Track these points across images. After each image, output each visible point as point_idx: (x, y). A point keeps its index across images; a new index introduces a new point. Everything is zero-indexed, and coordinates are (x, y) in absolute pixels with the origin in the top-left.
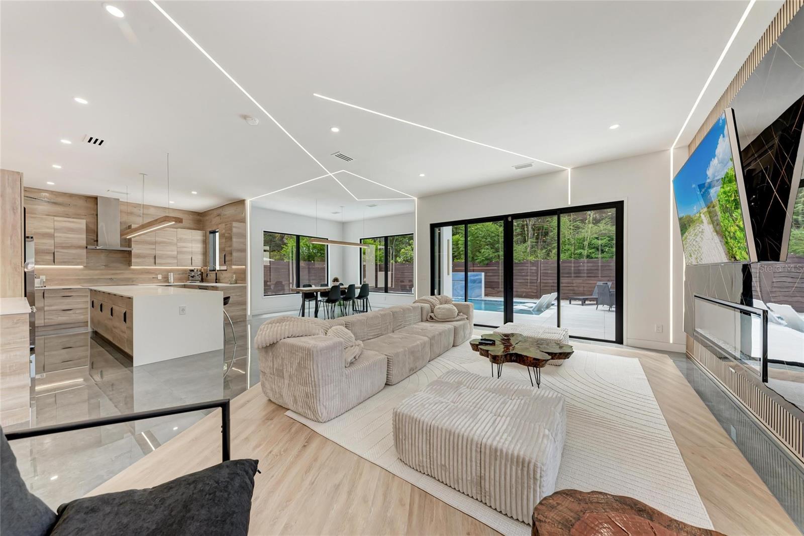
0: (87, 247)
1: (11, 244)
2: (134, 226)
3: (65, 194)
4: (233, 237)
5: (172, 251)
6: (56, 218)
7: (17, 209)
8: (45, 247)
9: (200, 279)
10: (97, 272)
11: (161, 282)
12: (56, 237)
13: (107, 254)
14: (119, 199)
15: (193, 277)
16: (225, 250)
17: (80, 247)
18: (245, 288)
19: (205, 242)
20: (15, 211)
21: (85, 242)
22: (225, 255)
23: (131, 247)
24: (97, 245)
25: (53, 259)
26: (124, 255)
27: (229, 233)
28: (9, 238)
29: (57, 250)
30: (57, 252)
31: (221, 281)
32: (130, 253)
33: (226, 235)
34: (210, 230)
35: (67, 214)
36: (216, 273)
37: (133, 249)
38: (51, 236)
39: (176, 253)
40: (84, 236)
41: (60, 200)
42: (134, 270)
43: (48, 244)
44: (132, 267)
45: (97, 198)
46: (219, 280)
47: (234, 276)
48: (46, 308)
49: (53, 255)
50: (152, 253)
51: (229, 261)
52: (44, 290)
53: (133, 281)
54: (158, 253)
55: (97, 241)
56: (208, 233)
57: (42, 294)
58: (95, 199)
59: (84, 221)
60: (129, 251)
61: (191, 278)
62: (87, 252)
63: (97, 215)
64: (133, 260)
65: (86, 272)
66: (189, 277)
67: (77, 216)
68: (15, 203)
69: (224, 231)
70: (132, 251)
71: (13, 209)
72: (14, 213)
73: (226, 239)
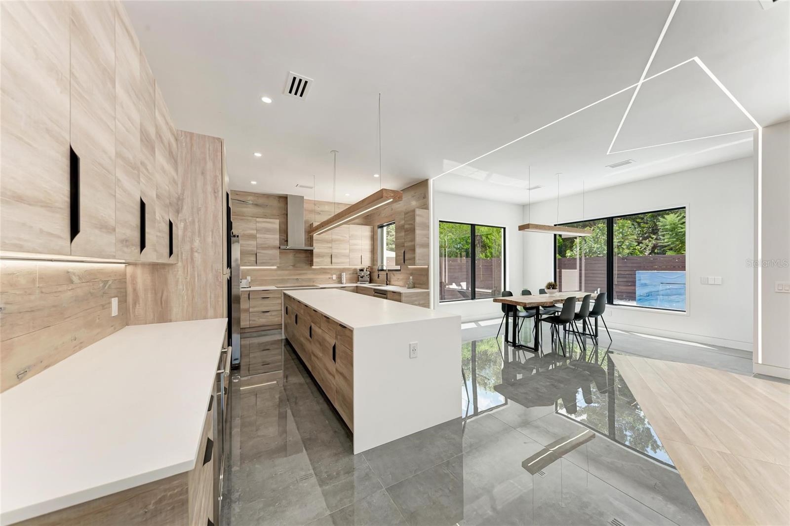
0: (280, 248)
1: (212, 242)
2: (315, 224)
3: (264, 195)
4: (417, 228)
5: (345, 249)
6: (258, 219)
7: (218, 192)
8: (250, 249)
9: (369, 279)
10: (286, 272)
11: (335, 283)
12: (258, 238)
13: (295, 253)
14: (303, 197)
15: (362, 277)
16: (404, 246)
17: (274, 248)
18: (428, 294)
19: (373, 238)
20: (216, 195)
21: (278, 242)
22: (404, 252)
23: (313, 246)
24: (287, 245)
25: (255, 260)
26: (308, 256)
27: (412, 224)
28: (211, 233)
29: (259, 251)
30: (259, 252)
31: (392, 282)
32: (311, 252)
33: (406, 226)
34: (379, 224)
35: (265, 215)
36: (387, 274)
37: (314, 248)
38: (253, 237)
39: (348, 251)
40: (278, 236)
41: (261, 201)
42: (315, 269)
43: (251, 245)
44: (313, 267)
45: (287, 198)
46: (390, 281)
47: (411, 277)
48: (251, 310)
49: (255, 255)
50: (329, 252)
51: (410, 259)
52: (249, 291)
53: (313, 282)
54: (335, 251)
55: (287, 241)
56: (376, 228)
57: (248, 296)
58: (284, 199)
59: (277, 221)
60: (310, 250)
61: (360, 279)
62: (280, 253)
63: (287, 215)
64: (315, 260)
65: (279, 272)
66: (358, 277)
67: (272, 216)
68: (216, 182)
69: (403, 222)
70: (314, 250)
71: (215, 192)
72: (216, 198)
73: (405, 232)
